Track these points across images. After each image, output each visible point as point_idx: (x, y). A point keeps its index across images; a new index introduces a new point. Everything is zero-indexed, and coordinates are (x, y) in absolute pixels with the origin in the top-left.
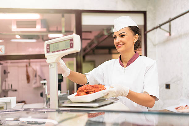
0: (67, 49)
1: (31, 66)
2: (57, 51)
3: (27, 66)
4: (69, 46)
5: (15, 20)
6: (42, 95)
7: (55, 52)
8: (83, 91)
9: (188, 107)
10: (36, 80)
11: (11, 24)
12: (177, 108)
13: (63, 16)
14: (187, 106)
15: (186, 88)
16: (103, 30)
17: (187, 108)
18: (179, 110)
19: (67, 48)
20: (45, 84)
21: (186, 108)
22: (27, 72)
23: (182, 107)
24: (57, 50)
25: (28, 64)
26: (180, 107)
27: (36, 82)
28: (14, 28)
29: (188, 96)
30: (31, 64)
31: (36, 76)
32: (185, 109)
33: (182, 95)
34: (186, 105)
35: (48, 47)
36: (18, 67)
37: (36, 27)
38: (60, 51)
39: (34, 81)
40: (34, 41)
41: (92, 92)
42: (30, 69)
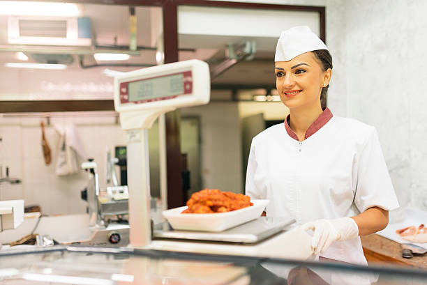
0: (174, 97)
1: (52, 126)
2: (149, 101)
3: (42, 125)
4: (182, 88)
5: (16, 16)
6: (84, 195)
7: (142, 102)
8: (204, 203)
9: (426, 229)
10: (65, 156)
11: (6, 27)
12: (401, 232)
13: (133, 12)
14: (422, 226)
15: (418, 186)
16: (227, 46)
17: (425, 232)
18: (407, 235)
19: (174, 94)
20: (92, 171)
21: (422, 230)
22: (44, 138)
23: (413, 229)
24: (149, 98)
25: (45, 121)
26: (407, 229)
27: (64, 163)
28: (13, 36)
29: (425, 205)
30: (53, 120)
31: (64, 148)
32: (419, 233)
33: (409, 201)
34: (420, 224)
35: (124, 90)
36: (22, 126)
37: (65, 36)
38: (156, 100)
39: (60, 160)
40: (60, 67)
41: (226, 207)
42: (49, 132)
